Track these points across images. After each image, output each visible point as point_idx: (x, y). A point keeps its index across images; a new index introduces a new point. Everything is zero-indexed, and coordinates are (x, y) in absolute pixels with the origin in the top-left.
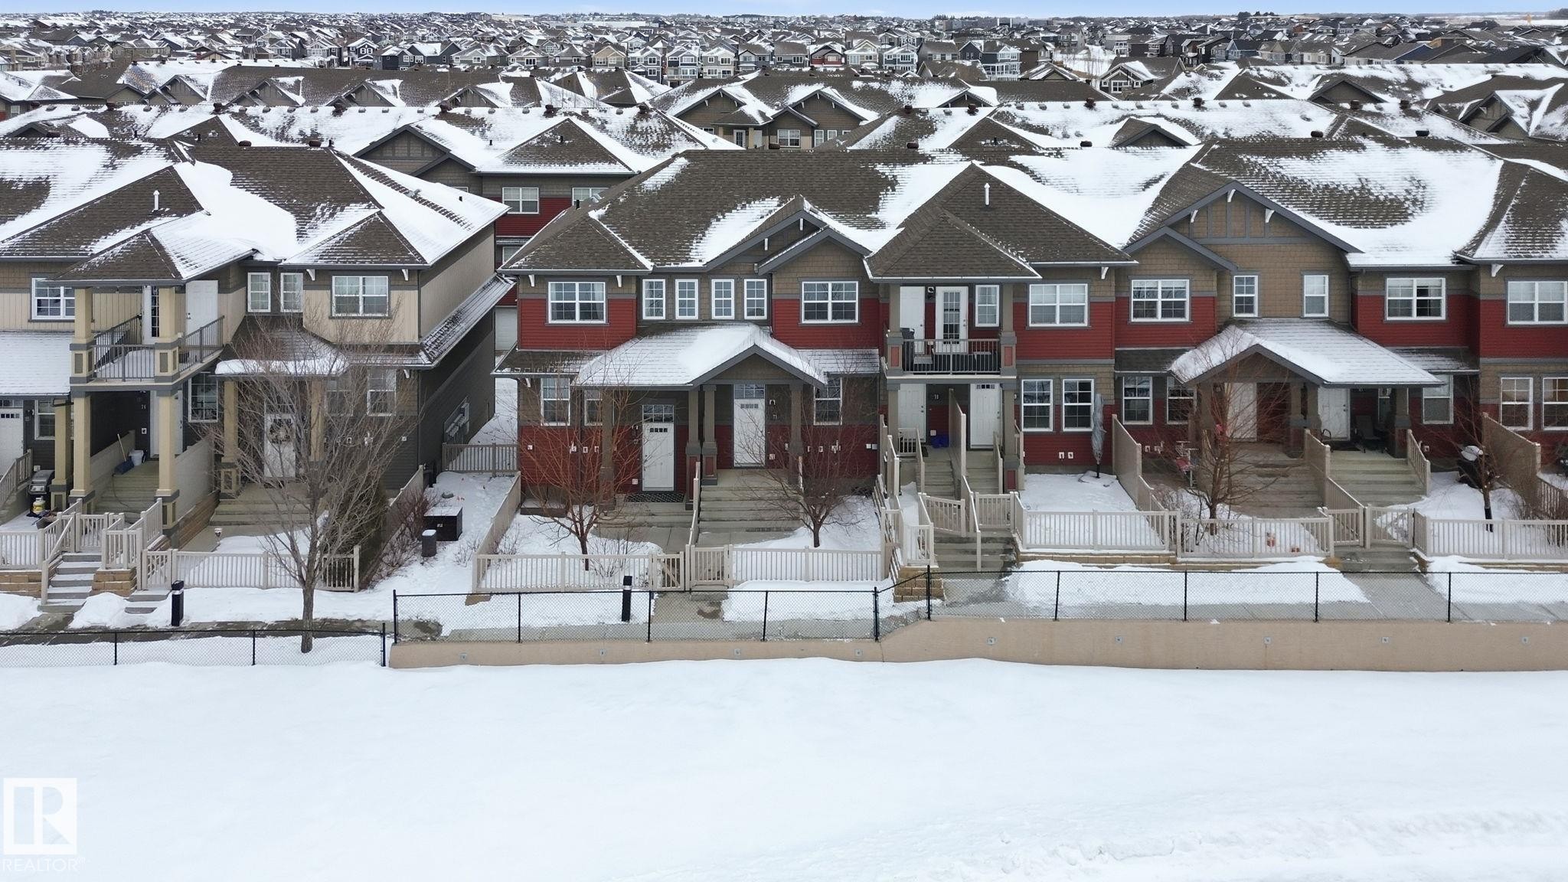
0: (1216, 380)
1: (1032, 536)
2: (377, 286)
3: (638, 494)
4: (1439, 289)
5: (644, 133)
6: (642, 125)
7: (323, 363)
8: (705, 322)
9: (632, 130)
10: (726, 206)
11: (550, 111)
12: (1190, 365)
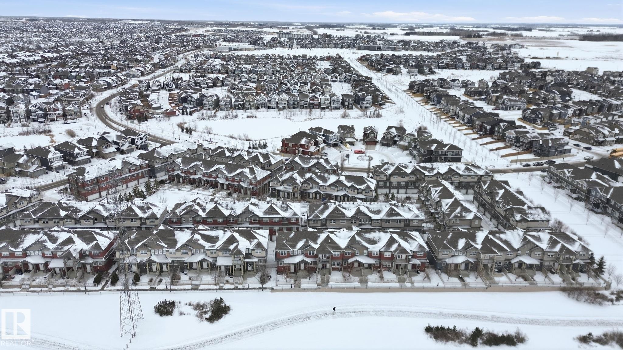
0: (353, 263)
1: (331, 280)
2: (260, 250)
3: (290, 273)
4: (378, 253)
5: (283, 207)
6: (283, 205)
7: (256, 260)
8: (297, 255)
9: (282, 207)
10: (299, 240)
11: (268, 203)
12: (351, 260)
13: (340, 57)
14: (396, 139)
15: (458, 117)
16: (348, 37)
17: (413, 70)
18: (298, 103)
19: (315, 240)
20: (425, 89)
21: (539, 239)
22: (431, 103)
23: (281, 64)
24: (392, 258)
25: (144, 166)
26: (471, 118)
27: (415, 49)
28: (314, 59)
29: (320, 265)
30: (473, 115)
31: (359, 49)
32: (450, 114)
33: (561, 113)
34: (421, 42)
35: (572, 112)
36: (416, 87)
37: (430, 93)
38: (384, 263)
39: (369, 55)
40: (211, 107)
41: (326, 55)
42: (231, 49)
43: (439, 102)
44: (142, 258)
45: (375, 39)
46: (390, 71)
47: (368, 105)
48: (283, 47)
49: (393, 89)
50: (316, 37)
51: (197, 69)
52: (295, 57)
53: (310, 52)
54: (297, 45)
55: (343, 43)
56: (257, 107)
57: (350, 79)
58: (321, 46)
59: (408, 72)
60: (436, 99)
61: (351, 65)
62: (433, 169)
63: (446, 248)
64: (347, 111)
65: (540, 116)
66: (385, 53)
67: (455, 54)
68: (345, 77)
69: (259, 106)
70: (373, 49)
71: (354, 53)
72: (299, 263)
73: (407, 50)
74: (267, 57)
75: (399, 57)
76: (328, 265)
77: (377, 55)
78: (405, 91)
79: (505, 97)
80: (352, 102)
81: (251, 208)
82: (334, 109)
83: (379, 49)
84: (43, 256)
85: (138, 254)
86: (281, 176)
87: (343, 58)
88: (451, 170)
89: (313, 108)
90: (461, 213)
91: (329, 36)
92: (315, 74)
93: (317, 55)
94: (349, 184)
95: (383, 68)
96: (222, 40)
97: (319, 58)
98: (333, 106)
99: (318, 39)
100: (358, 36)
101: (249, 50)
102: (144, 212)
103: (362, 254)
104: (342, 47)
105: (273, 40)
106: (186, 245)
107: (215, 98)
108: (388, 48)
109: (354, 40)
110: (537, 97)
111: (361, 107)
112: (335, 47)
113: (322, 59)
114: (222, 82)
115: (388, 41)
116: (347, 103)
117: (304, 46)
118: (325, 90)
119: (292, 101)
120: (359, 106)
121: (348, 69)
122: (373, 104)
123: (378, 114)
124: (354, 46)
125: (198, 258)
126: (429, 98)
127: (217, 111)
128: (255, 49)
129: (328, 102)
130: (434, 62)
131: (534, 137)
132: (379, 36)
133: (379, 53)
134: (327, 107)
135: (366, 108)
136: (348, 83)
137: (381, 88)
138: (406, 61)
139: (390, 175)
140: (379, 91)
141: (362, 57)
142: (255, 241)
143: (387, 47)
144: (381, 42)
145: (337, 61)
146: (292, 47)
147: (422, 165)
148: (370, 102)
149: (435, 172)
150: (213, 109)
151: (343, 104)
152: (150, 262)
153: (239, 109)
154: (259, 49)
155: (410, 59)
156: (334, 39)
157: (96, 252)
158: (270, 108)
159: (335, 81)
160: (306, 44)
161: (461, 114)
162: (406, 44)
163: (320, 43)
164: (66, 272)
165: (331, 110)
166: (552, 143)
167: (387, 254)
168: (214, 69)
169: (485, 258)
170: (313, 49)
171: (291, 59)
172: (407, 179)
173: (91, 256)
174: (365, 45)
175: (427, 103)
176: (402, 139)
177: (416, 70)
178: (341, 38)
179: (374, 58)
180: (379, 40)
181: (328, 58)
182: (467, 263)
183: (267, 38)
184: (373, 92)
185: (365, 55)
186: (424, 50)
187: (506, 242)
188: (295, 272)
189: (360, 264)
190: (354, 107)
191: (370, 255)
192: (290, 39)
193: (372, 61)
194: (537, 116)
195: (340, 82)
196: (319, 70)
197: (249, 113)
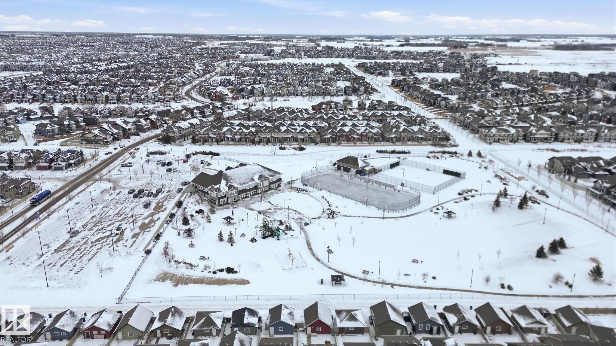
0: (351, 138)
3: (326, 142)
13: (342, 64)
14: (376, 106)
15: (418, 98)
16: (348, 49)
17: (398, 73)
18: (316, 92)
19: (336, 129)
20: (402, 83)
21: (425, 128)
22: (404, 92)
23: (297, 69)
24: (366, 136)
25: (246, 114)
26: (425, 98)
27: (404, 58)
28: (321, 65)
29: (338, 138)
30: (426, 96)
31: (358, 58)
32: (414, 97)
33: (482, 95)
34: (411, 52)
35: (491, 95)
36: (396, 83)
37: (404, 85)
38: (363, 138)
39: (365, 63)
40: (260, 95)
41: (330, 63)
42: (252, 60)
43: (409, 91)
44: (268, 136)
45: (371, 50)
46: (380, 74)
47: (362, 93)
48: (294, 57)
49: (380, 84)
50: (320, 49)
51: (236, 73)
52: (306, 65)
53: (318, 61)
54: (304, 55)
55: (344, 54)
56: (289, 95)
57: (350, 79)
58: (325, 56)
59: (394, 75)
60: (407, 89)
61: (351, 69)
62: (391, 113)
63: (388, 132)
64: (348, 97)
65: (468, 96)
66: (378, 61)
67: (436, 61)
68: (346, 77)
69: (290, 94)
70: (369, 58)
71: (353, 61)
72: (330, 138)
73: (398, 58)
74: (284, 64)
75: (389, 64)
76: (341, 139)
77: (371, 63)
78: (388, 86)
79: (453, 87)
80: (351, 91)
81: (306, 122)
82: (339, 95)
83: (374, 58)
84: (231, 134)
85: (267, 134)
86: (316, 116)
87: (344, 65)
88: (400, 114)
89: (326, 95)
90: (398, 124)
91: (331, 48)
92: (324, 75)
93: (323, 63)
94: (349, 118)
95: (375, 72)
96: (240, 51)
97: (325, 65)
98: (338, 93)
99: (322, 51)
100: (356, 47)
101: (267, 60)
102: (262, 124)
103: (354, 134)
104: (343, 57)
105: (283, 51)
106: (285, 131)
107: (262, 89)
108: (382, 57)
109: (353, 51)
110: (474, 87)
111: (357, 94)
112: (337, 57)
113: (328, 66)
114: (259, 81)
115: (383, 51)
116: (348, 92)
117: (311, 57)
118: (333, 85)
119: (311, 91)
120: (356, 94)
121: (348, 72)
122: (365, 92)
123: (368, 98)
124: (353, 57)
125: (290, 136)
126: (403, 89)
127: (263, 97)
128: (271, 59)
129: (335, 91)
130: (415, 67)
131: (454, 104)
132: (376, 48)
133: (373, 61)
134: (335, 95)
135: (361, 95)
136: (348, 81)
137: (371, 83)
138: (393, 67)
139: (370, 116)
140: (370, 84)
141: (359, 64)
142: (312, 130)
143: (380, 56)
144: (377, 53)
145: (340, 67)
146: (301, 57)
147: (386, 112)
148: (364, 91)
149: (392, 115)
150: (261, 96)
151: (345, 92)
152: (272, 137)
153: (277, 96)
154: (274, 59)
155: (397, 65)
156: (336, 51)
157: (251, 134)
158: (297, 95)
159: (339, 80)
160: (313, 55)
161: (420, 96)
162: (397, 54)
163: (324, 54)
164: (240, 140)
165: (338, 96)
166: (462, 106)
167: (364, 134)
168: (249, 73)
169: (403, 135)
170: (319, 59)
171: (303, 65)
172: (378, 118)
173: (249, 134)
174: (363, 55)
175: (401, 92)
176: (380, 106)
177: (400, 73)
178: (342, 49)
179: (369, 65)
180: (375, 51)
181: (333, 65)
182: (396, 137)
183: (278, 50)
184: (366, 85)
185: (362, 62)
186: (412, 59)
187: (412, 130)
188: (328, 142)
189: (354, 138)
190: (352, 94)
191: (357, 134)
192: (297, 51)
193: (367, 67)
194: (466, 96)
195: (343, 80)
196: (327, 73)
197: (284, 98)
